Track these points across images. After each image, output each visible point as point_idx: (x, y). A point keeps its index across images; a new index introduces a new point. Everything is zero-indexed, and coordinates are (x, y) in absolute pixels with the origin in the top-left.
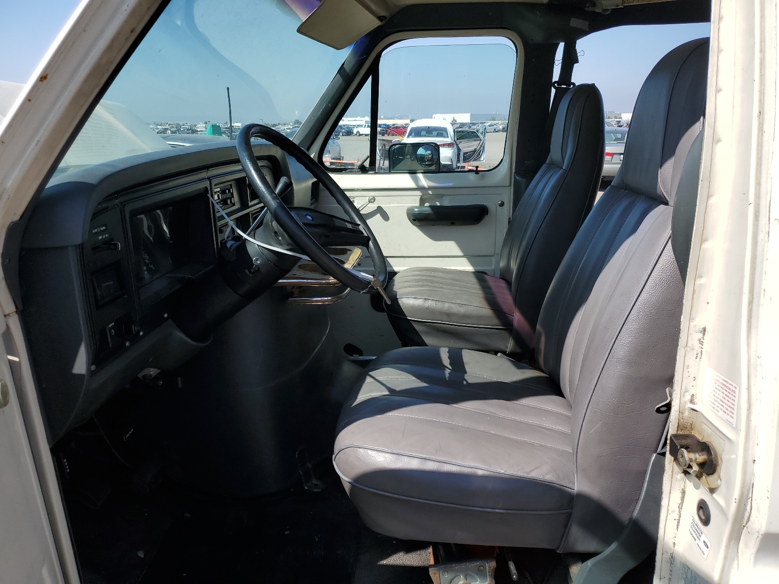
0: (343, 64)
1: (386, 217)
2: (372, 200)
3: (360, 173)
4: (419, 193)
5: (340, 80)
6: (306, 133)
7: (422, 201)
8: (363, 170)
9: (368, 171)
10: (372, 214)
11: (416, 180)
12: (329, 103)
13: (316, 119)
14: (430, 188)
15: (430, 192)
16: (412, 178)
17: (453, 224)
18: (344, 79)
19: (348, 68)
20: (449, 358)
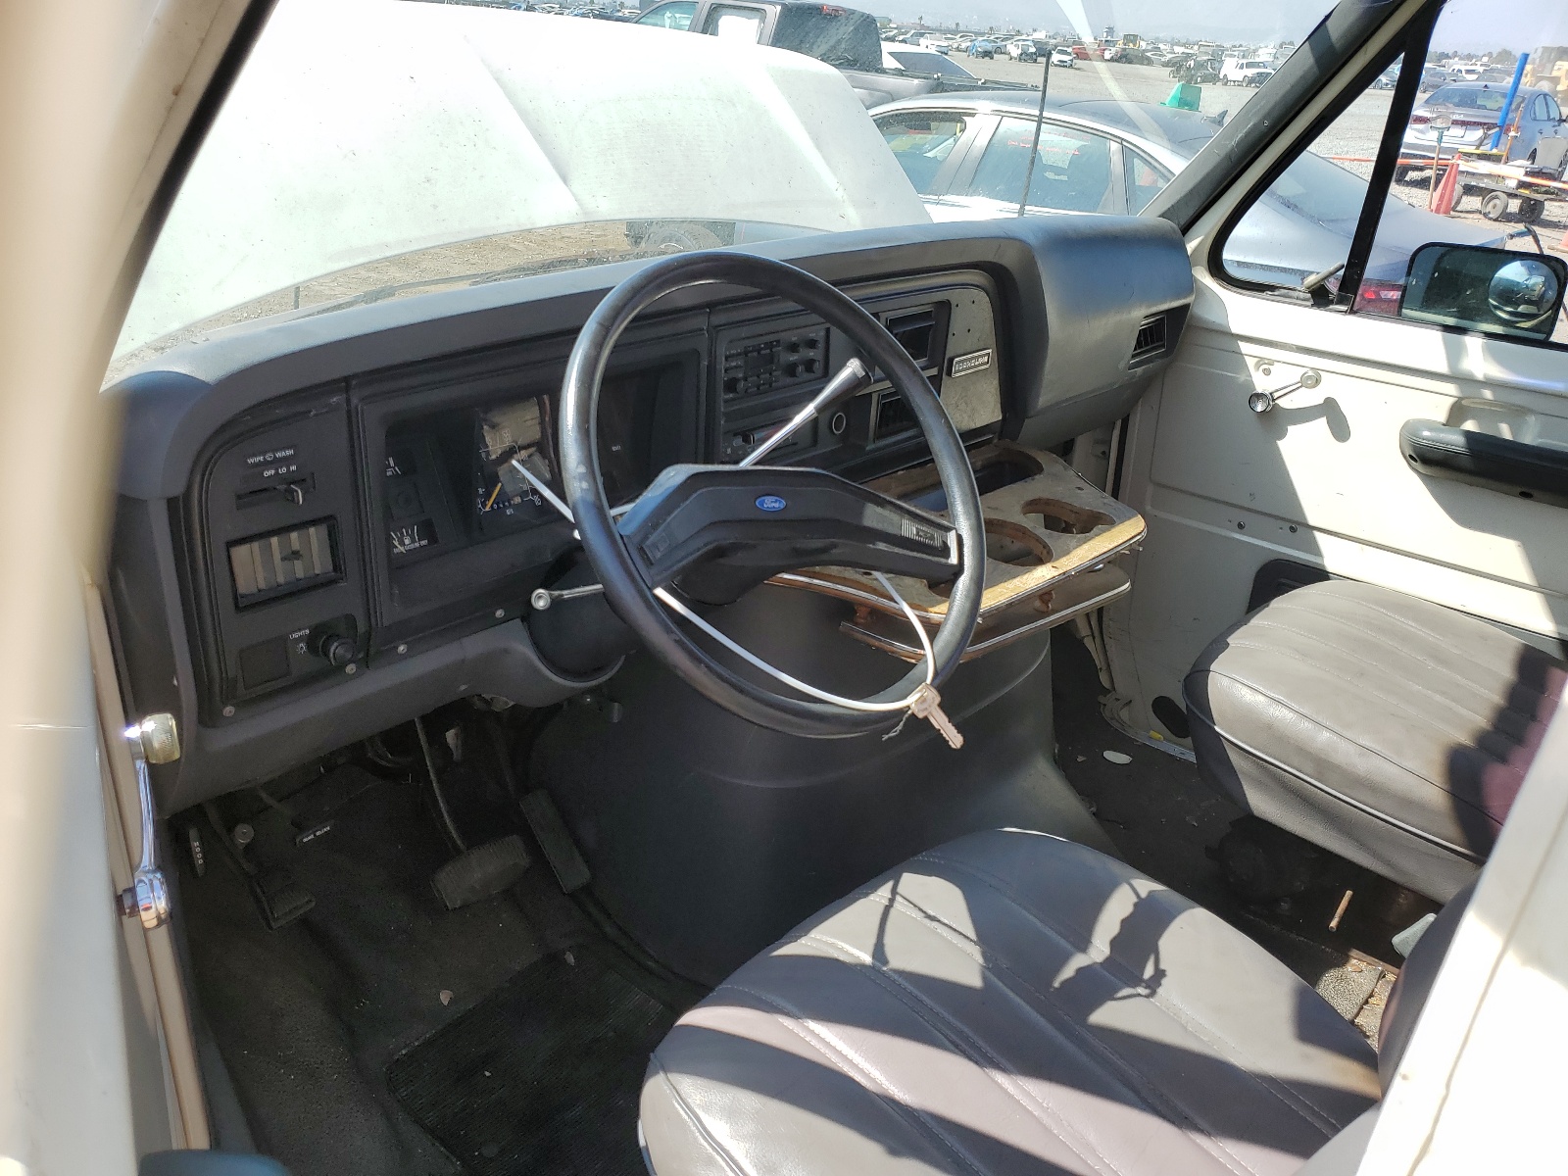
0: (1327, 17)
1: (1340, 429)
2: (1313, 380)
3: (1309, 303)
4: (1451, 389)
5: (1307, 60)
6: (1190, 185)
7: (1457, 413)
8: (1319, 296)
9: (1331, 302)
10: (1304, 415)
11: (1454, 354)
12: (1265, 118)
13: (1223, 153)
14: (1489, 383)
15: (1488, 394)
16: (1447, 344)
17: (1525, 495)
18: (1319, 60)
19: (1336, 31)
20: (1124, 922)
